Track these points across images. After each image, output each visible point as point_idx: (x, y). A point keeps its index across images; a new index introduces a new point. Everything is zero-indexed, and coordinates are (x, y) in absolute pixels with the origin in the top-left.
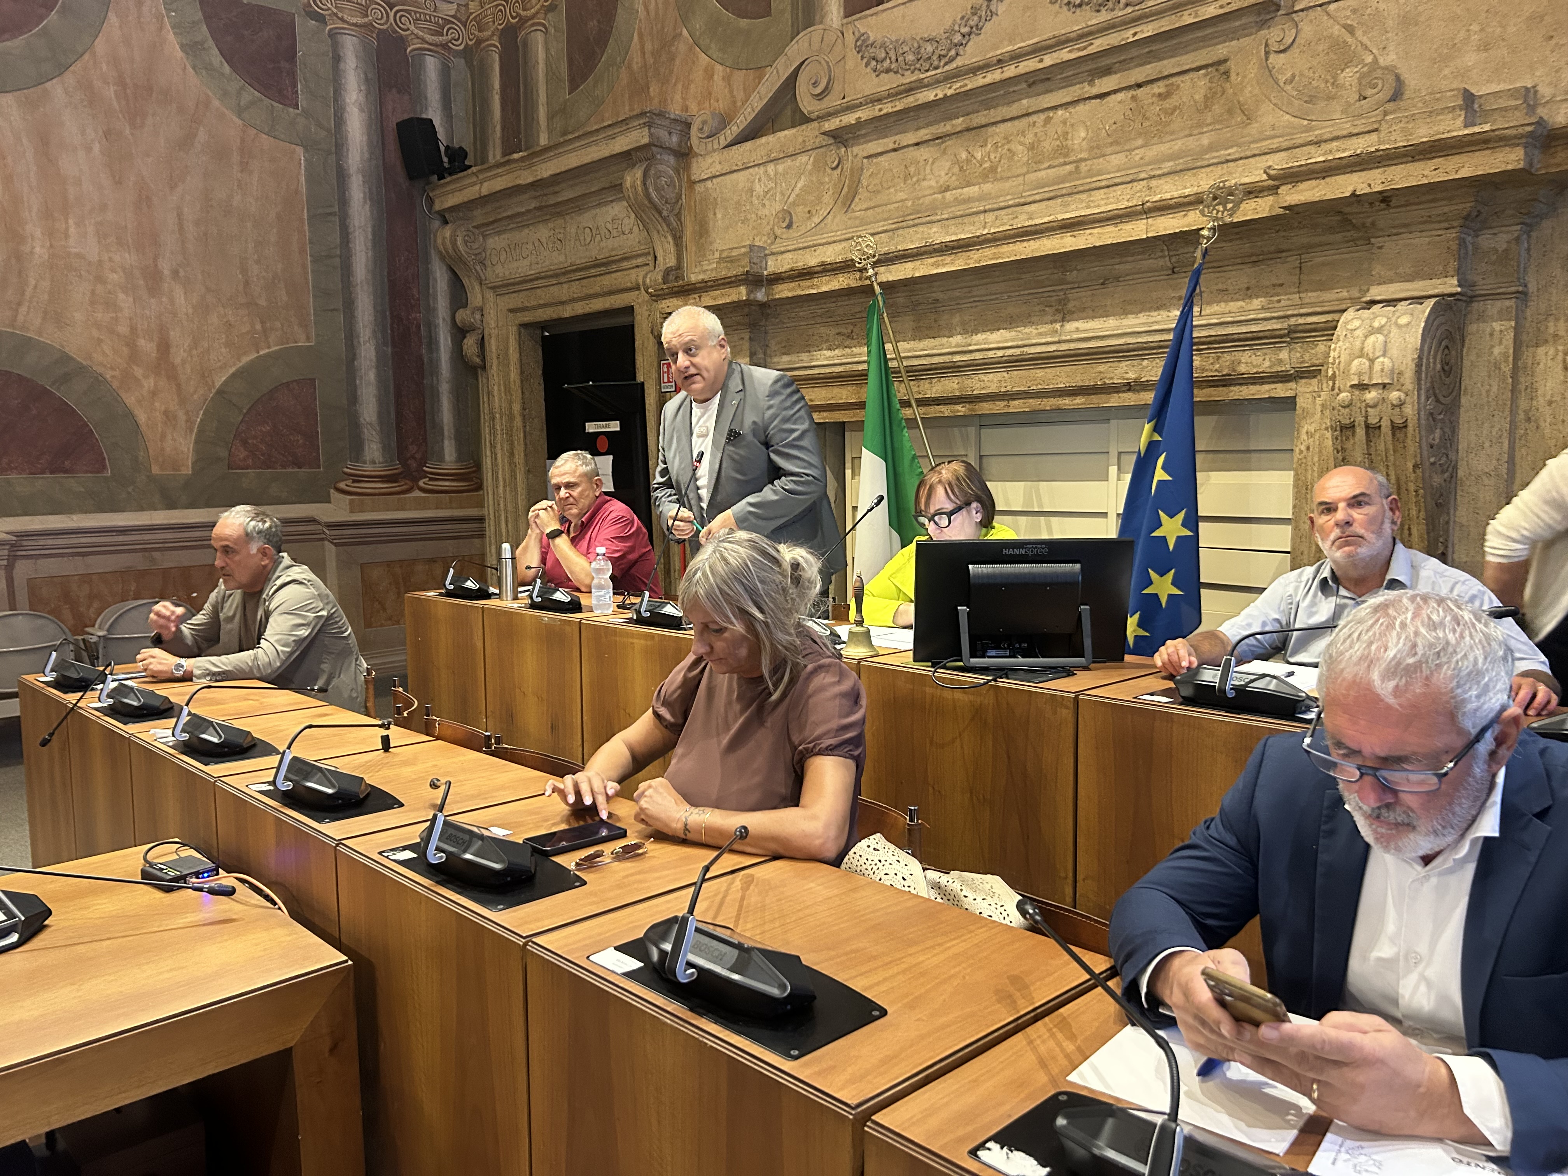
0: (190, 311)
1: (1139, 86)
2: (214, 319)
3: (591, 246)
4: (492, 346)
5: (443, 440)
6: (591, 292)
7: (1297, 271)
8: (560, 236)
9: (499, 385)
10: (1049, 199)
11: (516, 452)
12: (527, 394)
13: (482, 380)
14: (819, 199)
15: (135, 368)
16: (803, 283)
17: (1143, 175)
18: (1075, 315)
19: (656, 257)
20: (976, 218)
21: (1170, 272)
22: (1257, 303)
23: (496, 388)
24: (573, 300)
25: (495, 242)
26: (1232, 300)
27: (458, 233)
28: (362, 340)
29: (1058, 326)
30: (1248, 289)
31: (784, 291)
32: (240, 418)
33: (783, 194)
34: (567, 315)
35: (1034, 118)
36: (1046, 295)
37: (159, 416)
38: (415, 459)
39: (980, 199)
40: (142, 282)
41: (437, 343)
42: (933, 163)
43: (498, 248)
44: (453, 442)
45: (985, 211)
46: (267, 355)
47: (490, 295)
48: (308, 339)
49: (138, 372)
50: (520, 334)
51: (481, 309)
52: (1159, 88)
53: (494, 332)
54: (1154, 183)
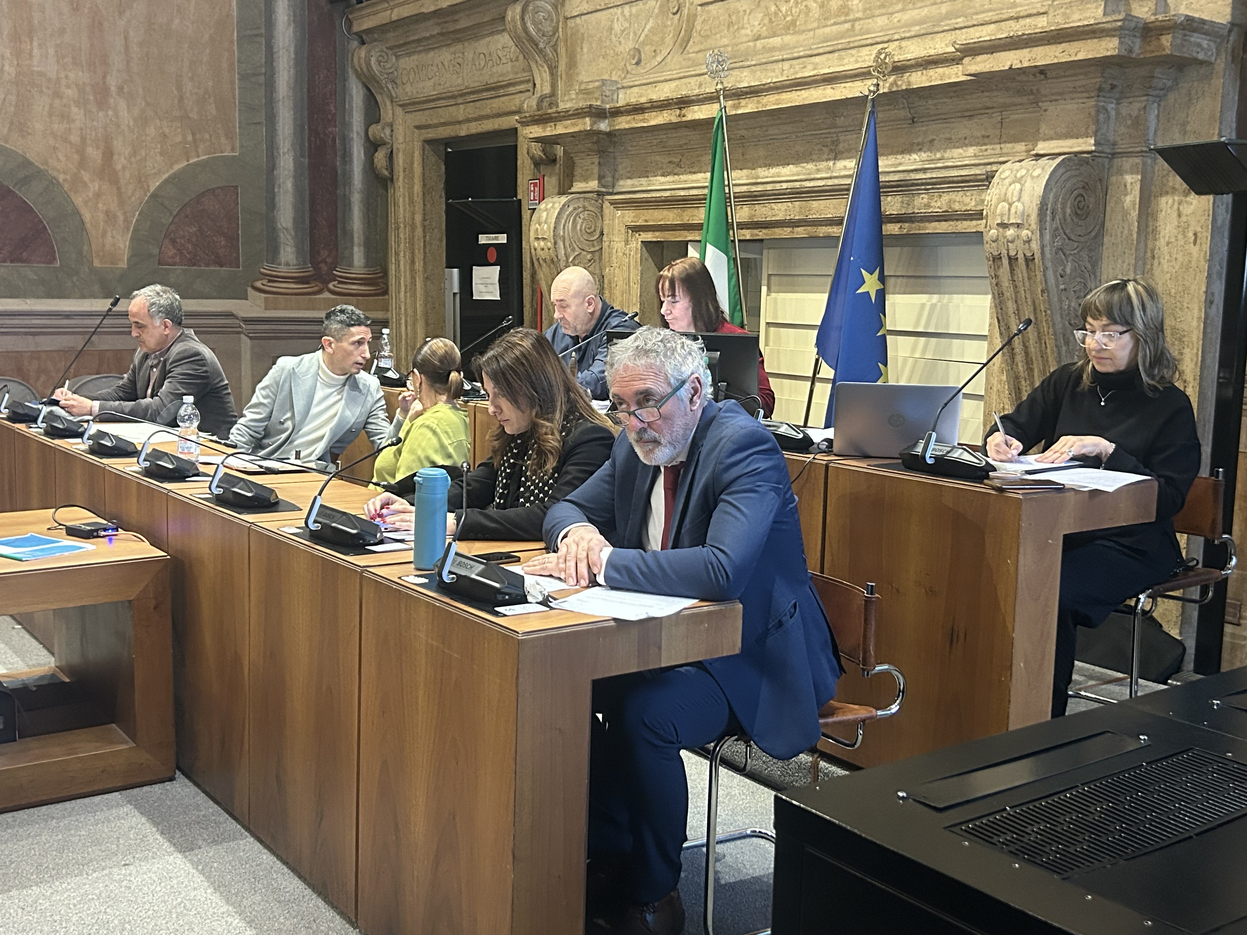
0: (132, 123)
2: (151, 131)
3: (484, 71)
4: (400, 161)
5: (352, 246)
6: (483, 113)
7: (999, 125)
8: (460, 60)
9: (404, 197)
11: (416, 260)
12: (428, 206)
13: (391, 191)
14: (663, 39)
15: (83, 172)
16: (637, 117)
18: (844, 155)
19: (535, 85)
20: (775, 66)
21: (911, 122)
22: (971, 150)
23: (401, 199)
24: (469, 120)
25: (407, 63)
26: (955, 147)
27: (373, 53)
28: (281, 151)
29: (831, 163)
30: (965, 138)
31: (623, 123)
32: (171, 220)
33: (635, 34)
34: (463, 133)
36: (823, 136)
37: (102, 216)
38: (326, 263)
39: (782, 48)
40: (91, 98)
41: (351, 155)
42: (750, 14)
43: (408, 69)
44: (362, 248)
45: (783, 60)
46: (195, 164)
47: (399, 111)
48: (233, 150)
49: (86, 176)
50: (423, 150)
51: (391, 125)
53: (402, 147)
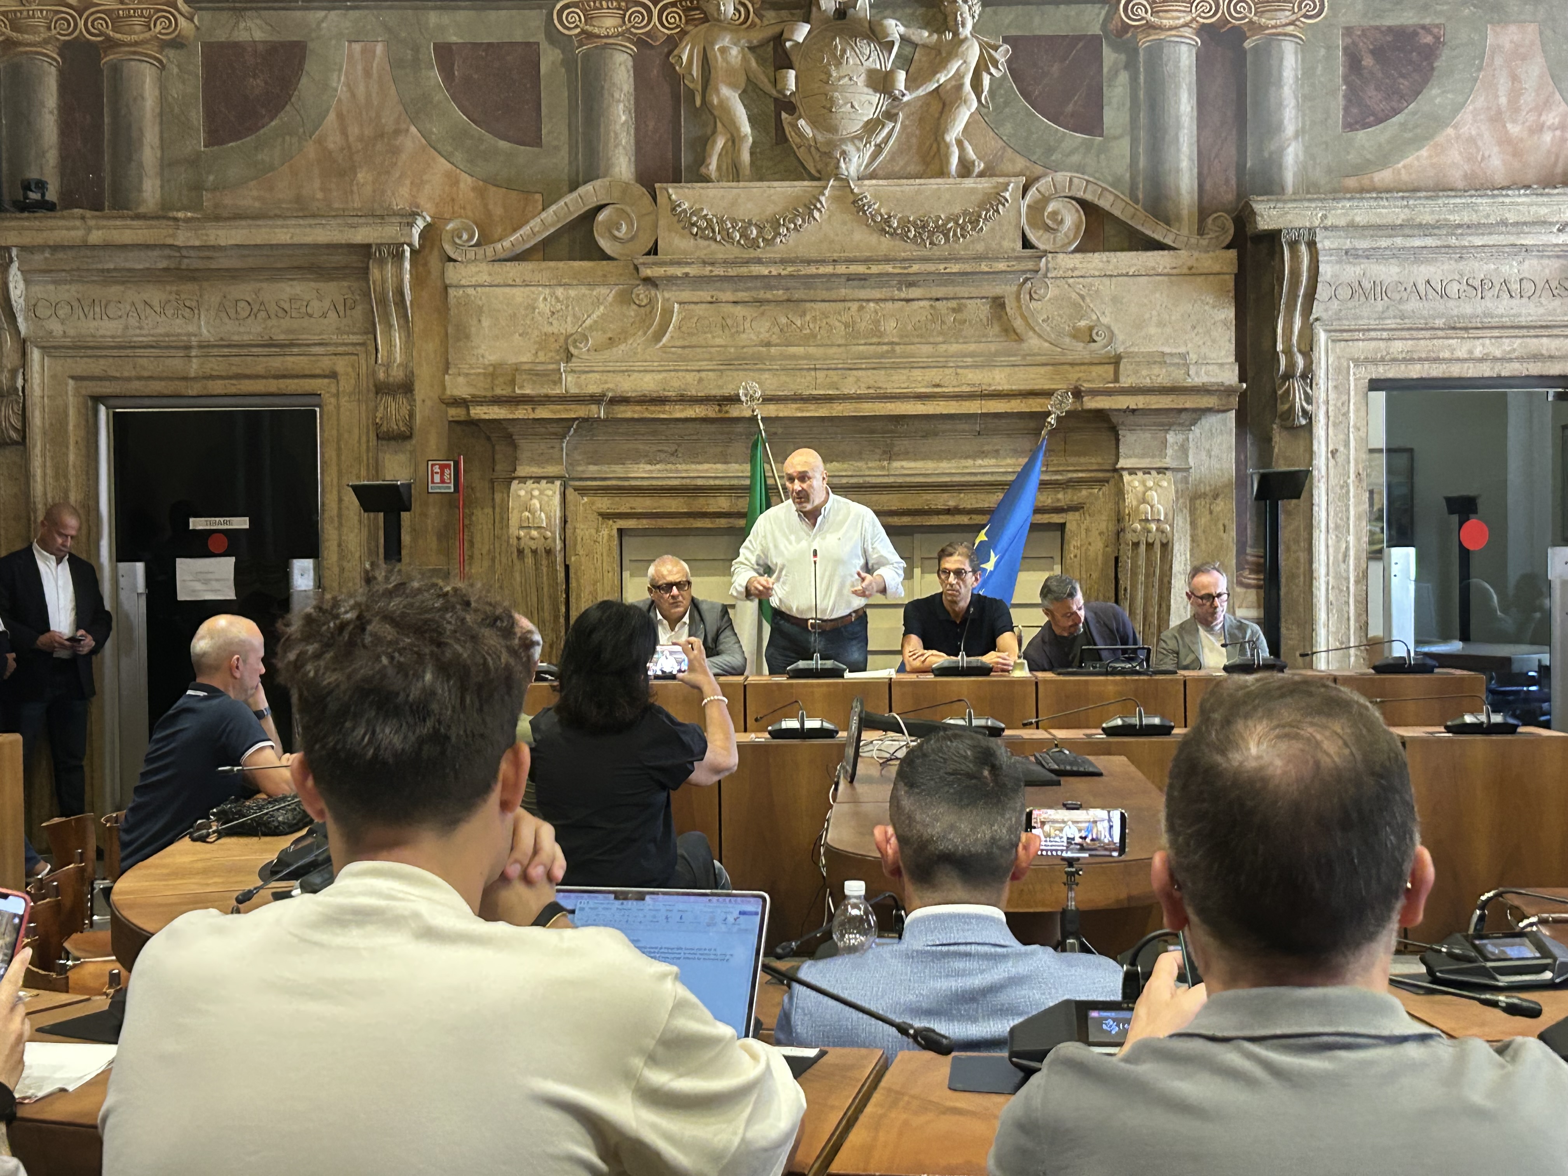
1: (937, 299)
3: (249, 324)
6: (247, 371)
8: (189, 303)
10: (874, 369)
14: (623, 329)
17: (952, 364)
18: (900, 457)
19: (377, 350)
20: (807, 373)
21: (977, 434)
25: (50, 292)
27: (11, 278)
29: (885, 463)
31: (630, 412)
35: (849, 304)
36: (874, 439)
39: (808, 357)
42: (752, 320)
45: (815, 369)
52: (953, 304)
54: (959, 370)
